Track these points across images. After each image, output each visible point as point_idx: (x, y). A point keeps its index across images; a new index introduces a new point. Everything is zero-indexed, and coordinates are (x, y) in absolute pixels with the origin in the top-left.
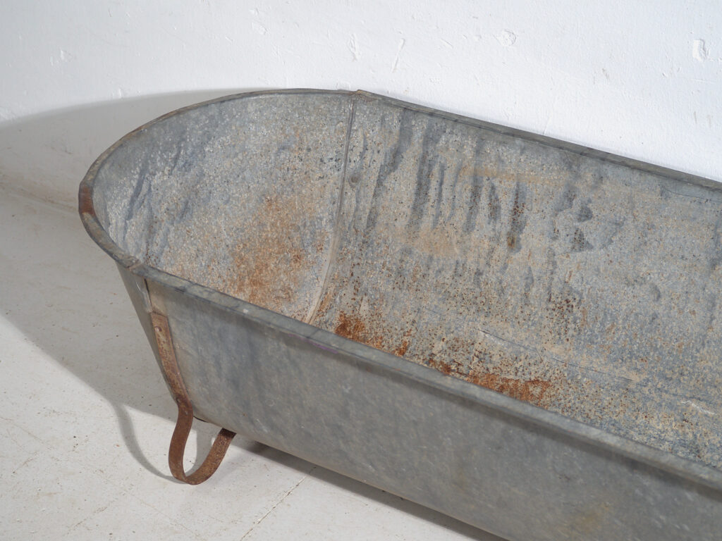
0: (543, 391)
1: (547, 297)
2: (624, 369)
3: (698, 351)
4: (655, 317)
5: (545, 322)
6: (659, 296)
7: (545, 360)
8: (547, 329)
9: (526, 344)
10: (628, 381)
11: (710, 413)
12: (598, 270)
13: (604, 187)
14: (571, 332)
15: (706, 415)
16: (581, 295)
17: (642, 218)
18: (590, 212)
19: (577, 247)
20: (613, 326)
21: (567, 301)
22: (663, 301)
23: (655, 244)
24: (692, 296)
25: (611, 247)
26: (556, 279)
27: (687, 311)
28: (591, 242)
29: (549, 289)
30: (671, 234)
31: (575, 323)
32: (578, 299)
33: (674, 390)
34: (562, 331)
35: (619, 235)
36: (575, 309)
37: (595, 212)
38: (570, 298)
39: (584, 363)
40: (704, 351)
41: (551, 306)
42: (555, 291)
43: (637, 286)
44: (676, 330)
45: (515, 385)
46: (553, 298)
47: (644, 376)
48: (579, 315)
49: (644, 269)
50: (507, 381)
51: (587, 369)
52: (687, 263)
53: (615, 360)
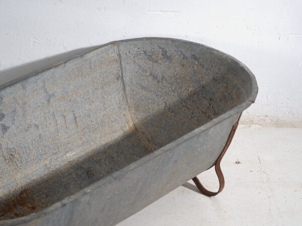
0: (27, 193)
1: (4, 159)
2: (42, 162)
3: (58, 136)
4: (40, 135)
5: (9, 169)
6: (38, 127)
7: (18, 182)
8: (11, 171)
9: (8, 182)
10: (46, 165)
11: (74, 153)
12: (15, 134)
13: (4, 101)
14: (19, 165)
15: (73, 155)
16: (14, 148)
17: (21, 102)
18: (3, 114)
19: (5, 132)
20: (30, 150)
21: (11, 155)
22: (40, 128)
23: (28, 108)
24: (47, 118)
25: (15, 122)
26: (4, 150)
27: (48, 125)
28: (9, 125)
29: (3, 156)
30: (32, 101)
31: (18, 160)
32: (14, 151)
33: (60, 156)
34: (16, 167)
35: (16, 115)
36: (15, 155)
37: (5, 113)
38: (12, 153)
39: (30, 172)
40: (60, 135)
41: (7, 161)
42: (5, 154)
43: (30, 129)
44: (48, 134)
45: (17, 200)
46: (6, 158)
47: (49, 159)
48: (18, 156)
49: (29, 121)
50: (14, 201)
51: (32, 173)
52: (41, 107)
53: (38, 161)
